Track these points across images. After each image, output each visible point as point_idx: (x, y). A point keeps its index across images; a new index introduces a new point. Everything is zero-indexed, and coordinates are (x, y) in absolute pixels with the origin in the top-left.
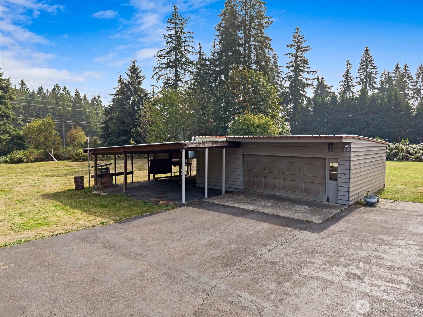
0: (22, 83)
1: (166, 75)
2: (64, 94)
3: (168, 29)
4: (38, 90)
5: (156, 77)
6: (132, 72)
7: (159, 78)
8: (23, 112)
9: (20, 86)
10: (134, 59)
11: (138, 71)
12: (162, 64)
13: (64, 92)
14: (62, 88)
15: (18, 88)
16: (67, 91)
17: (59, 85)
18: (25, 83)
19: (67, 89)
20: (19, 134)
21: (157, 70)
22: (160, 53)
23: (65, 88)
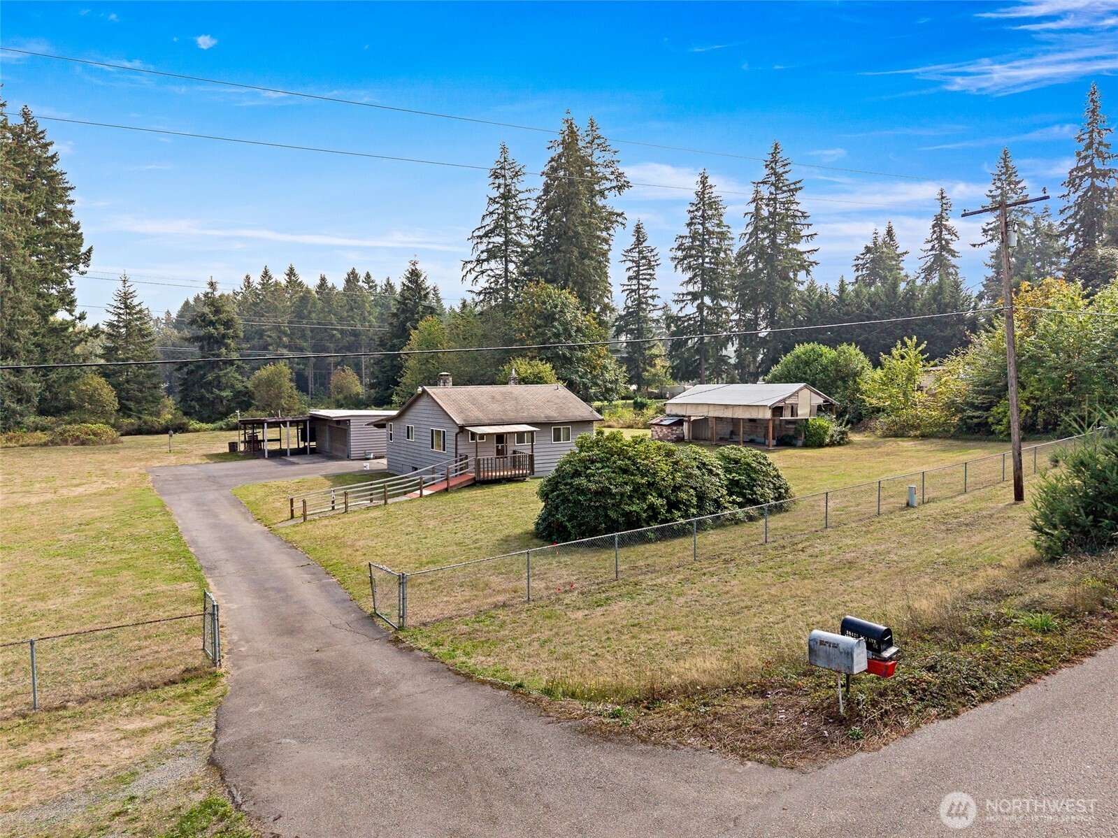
0: (291, 273)
1: (489, 272)
2: (367, 287)
3: (493, 186)
4: (318, 282)
5: (470, 277)
6: (410, 281)
7: (477, 277)
8: (289, 332)
9: (287, 277)
10: (414, 259)
11: (422, 279)
12: (482, 252)
13: (366, 286)
14: (362, 276)
15: (284, 283)
16: (373, 282)
17: (356, 272)
18: (296, 271)
19: (372, 278)
20: (246, 388)
21: (469, 266)
22: (475, 234)
23: (368, 276)
